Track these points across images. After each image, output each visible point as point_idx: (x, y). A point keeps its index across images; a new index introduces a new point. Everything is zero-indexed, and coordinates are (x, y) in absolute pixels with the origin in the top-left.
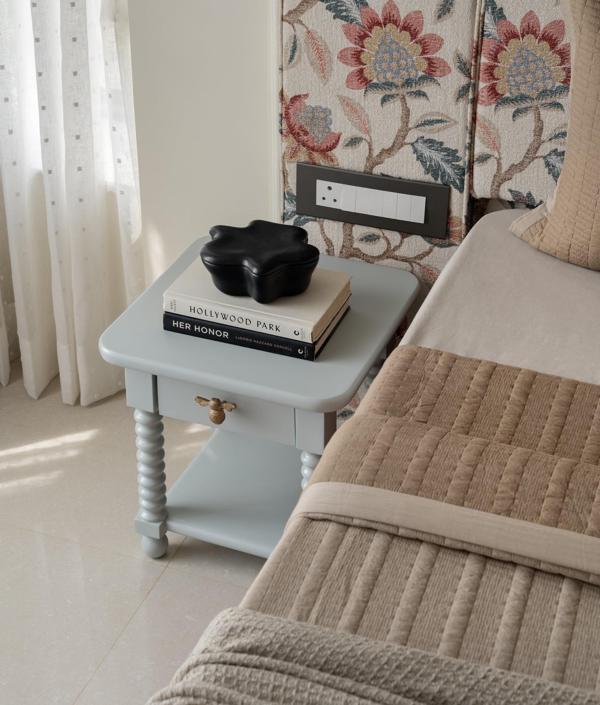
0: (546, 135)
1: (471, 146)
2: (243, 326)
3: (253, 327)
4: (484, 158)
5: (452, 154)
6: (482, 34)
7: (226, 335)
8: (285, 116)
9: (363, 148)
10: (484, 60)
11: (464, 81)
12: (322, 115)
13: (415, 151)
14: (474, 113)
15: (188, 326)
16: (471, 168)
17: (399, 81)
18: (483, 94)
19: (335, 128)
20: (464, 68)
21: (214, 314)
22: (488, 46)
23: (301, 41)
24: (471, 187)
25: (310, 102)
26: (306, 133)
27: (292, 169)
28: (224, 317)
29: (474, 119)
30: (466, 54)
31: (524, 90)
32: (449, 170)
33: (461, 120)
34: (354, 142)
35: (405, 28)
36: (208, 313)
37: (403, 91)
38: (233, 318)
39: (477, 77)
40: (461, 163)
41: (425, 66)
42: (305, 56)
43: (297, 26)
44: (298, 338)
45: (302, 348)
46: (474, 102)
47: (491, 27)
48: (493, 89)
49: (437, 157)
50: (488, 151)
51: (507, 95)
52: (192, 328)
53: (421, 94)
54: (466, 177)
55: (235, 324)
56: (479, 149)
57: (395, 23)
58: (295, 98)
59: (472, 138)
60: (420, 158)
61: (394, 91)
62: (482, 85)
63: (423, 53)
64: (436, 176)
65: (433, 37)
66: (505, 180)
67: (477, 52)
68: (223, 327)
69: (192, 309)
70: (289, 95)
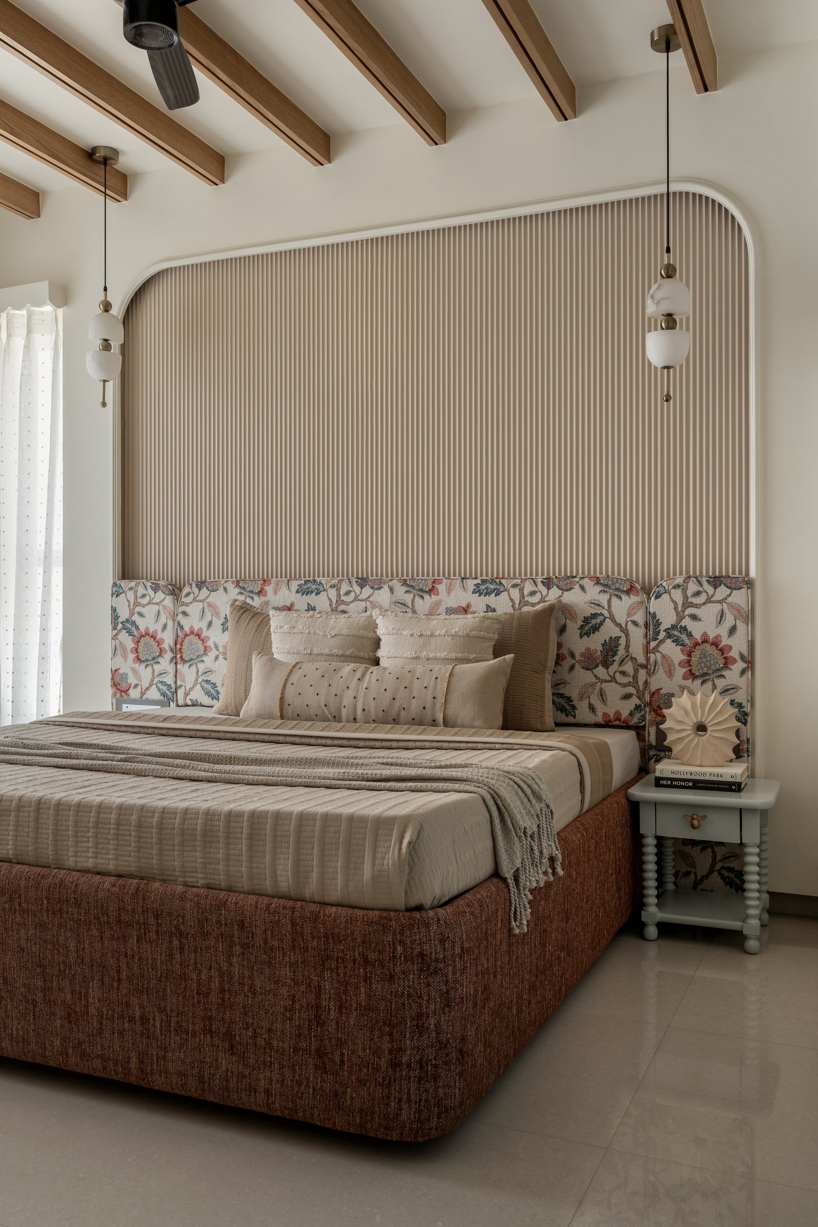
0: (200, 674)
1: (176, 682)
2: (702, 778)
3: (708, 778)
4: (181, 686)
5: (169, 686)
6: (177, 636)
7: (691, 784)
8: (113, 679)
9: (139, 687)
10: (178, 646)
11: (172, 655)
12: (125, 676)
13: (157, 687)
14: (176, 668)
15: (669, 782)
16: (176, 691)
17: (150, 658)
18: (179, 660)
19: (129, 681)
20: (172, 651)
21: (685, 773)
22: (180, 640)
23: (118, 646)
24: (177, 700)
25: (121, 671)
26: (119, 685)
27: (114, 701)
28: (691, 774)
29: (176, 671)
30: (172, 645)
31: (192, 656)
32: (169, 693)
33: (172, 672)
34: (136, 686)
35: (152, 637)
36: (682, 773)
37: (152, 662)
38: (696, 774)
39: (176, 653)
40: (173, 690)
41: (159, 651)
42: (119, 652)
43: (117, 640)
44: (733, 780)
45: (735, 785)
46: (176, 663)
47: (180, 634)
48: (181, 657)
49: (164, 688)
50: (181, 683)
51: (186, 659)
52: (672, 783)
53: (158, 663)
54: (175, 696)
55: (698, 778)
56: (179, 683)
57: (149, 635)
58: (116, 670)
59: (176, 679)
60: (159, 689)
61: (149, 663)
62: (178, 656)
63: (158, 646)
64: (164, 696)
65: (161, 639)
66: (187, 695)
67: (176, 644)
68: (689, 780)
69: (673, 773)
70: (114, 669)
